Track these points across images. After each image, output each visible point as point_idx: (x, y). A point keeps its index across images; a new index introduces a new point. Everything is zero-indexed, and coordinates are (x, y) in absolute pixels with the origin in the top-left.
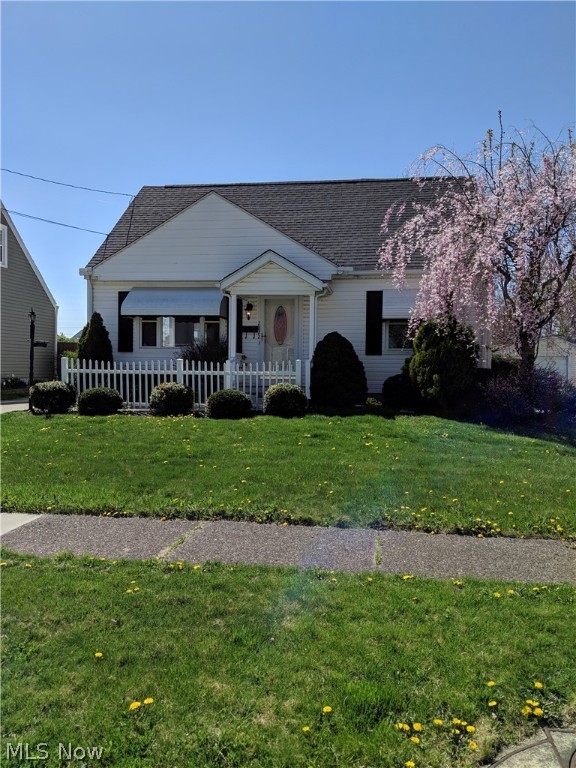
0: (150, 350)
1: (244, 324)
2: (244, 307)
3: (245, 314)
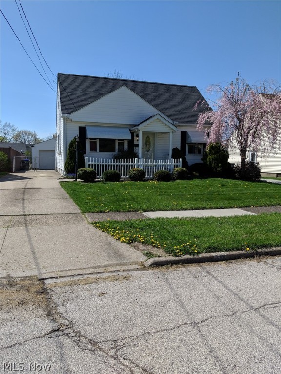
0: (93, 153)
1: (135, 143)
2: (135, 136)
3: (135, 139)
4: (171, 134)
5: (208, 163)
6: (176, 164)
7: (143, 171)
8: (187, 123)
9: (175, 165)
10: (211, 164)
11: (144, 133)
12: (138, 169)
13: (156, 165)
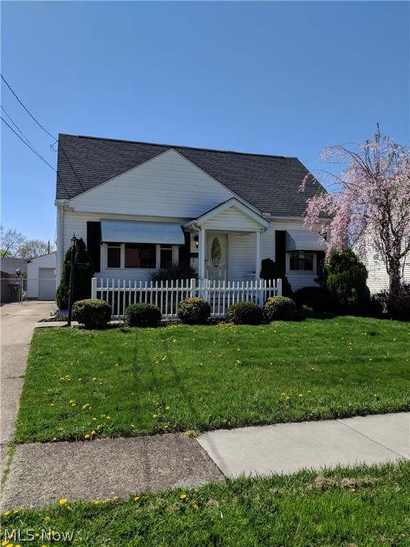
0: (114, 271)
1: (192, 251)
2: (192, 239)
3: (193, 243)
4: (258, 234)
5: (330, 288)
6: (270, 289)
7: (207, 303)
8: (285, 216)
9: (268, 292)
10: (335, 289)
11: (208, 233)
12: (197, 300)
13: (231, 292)
